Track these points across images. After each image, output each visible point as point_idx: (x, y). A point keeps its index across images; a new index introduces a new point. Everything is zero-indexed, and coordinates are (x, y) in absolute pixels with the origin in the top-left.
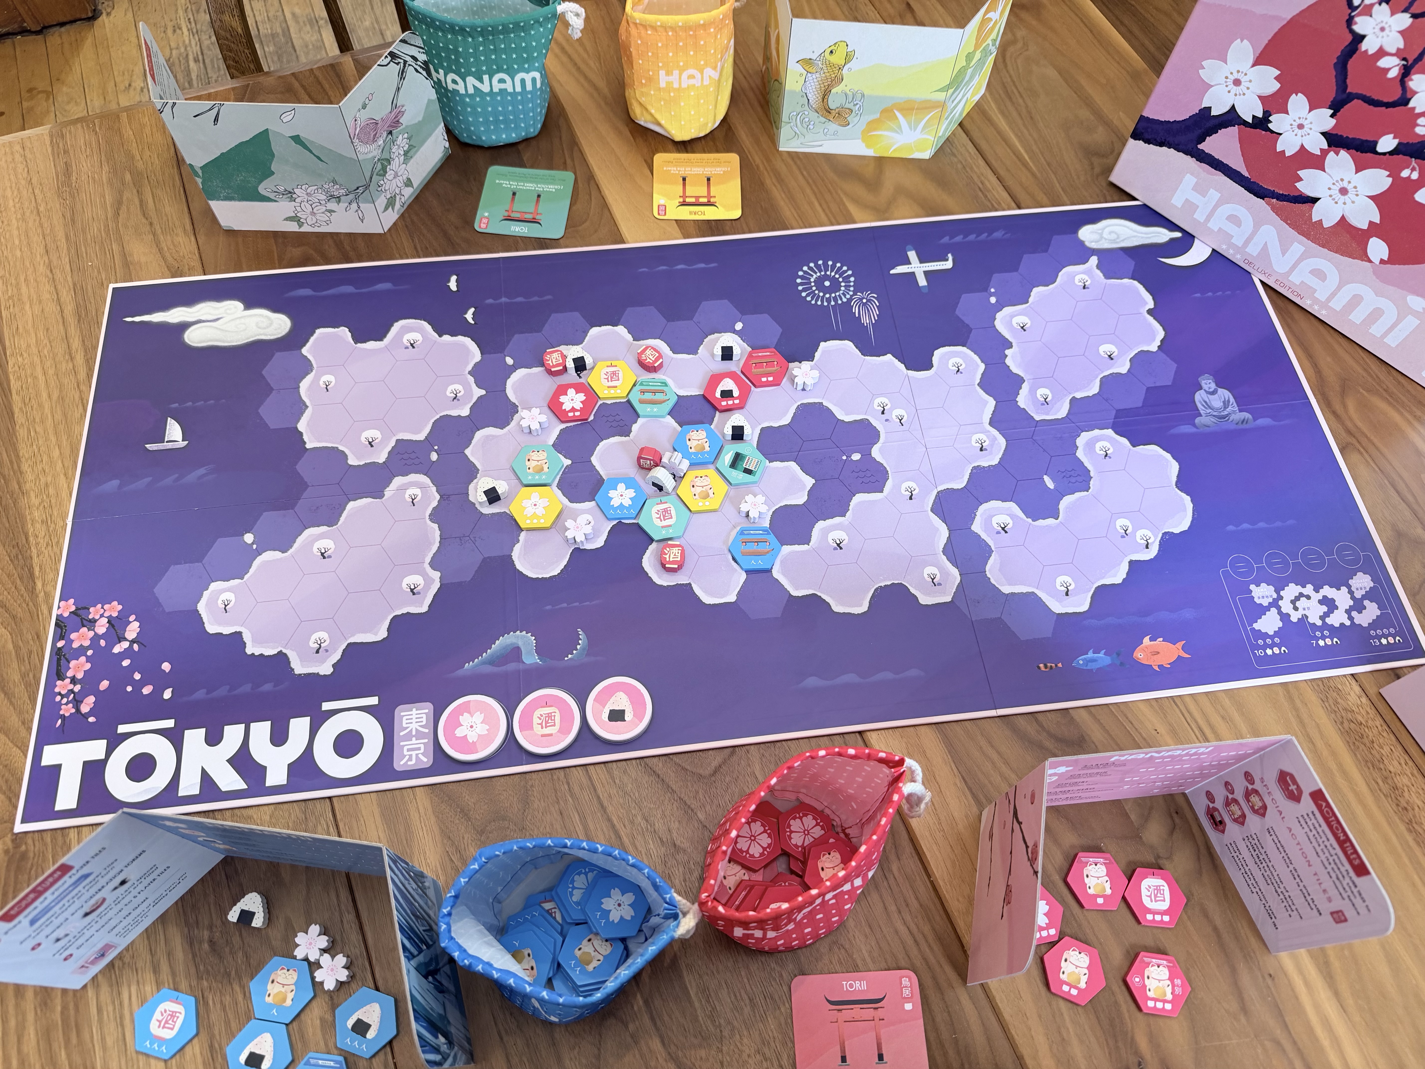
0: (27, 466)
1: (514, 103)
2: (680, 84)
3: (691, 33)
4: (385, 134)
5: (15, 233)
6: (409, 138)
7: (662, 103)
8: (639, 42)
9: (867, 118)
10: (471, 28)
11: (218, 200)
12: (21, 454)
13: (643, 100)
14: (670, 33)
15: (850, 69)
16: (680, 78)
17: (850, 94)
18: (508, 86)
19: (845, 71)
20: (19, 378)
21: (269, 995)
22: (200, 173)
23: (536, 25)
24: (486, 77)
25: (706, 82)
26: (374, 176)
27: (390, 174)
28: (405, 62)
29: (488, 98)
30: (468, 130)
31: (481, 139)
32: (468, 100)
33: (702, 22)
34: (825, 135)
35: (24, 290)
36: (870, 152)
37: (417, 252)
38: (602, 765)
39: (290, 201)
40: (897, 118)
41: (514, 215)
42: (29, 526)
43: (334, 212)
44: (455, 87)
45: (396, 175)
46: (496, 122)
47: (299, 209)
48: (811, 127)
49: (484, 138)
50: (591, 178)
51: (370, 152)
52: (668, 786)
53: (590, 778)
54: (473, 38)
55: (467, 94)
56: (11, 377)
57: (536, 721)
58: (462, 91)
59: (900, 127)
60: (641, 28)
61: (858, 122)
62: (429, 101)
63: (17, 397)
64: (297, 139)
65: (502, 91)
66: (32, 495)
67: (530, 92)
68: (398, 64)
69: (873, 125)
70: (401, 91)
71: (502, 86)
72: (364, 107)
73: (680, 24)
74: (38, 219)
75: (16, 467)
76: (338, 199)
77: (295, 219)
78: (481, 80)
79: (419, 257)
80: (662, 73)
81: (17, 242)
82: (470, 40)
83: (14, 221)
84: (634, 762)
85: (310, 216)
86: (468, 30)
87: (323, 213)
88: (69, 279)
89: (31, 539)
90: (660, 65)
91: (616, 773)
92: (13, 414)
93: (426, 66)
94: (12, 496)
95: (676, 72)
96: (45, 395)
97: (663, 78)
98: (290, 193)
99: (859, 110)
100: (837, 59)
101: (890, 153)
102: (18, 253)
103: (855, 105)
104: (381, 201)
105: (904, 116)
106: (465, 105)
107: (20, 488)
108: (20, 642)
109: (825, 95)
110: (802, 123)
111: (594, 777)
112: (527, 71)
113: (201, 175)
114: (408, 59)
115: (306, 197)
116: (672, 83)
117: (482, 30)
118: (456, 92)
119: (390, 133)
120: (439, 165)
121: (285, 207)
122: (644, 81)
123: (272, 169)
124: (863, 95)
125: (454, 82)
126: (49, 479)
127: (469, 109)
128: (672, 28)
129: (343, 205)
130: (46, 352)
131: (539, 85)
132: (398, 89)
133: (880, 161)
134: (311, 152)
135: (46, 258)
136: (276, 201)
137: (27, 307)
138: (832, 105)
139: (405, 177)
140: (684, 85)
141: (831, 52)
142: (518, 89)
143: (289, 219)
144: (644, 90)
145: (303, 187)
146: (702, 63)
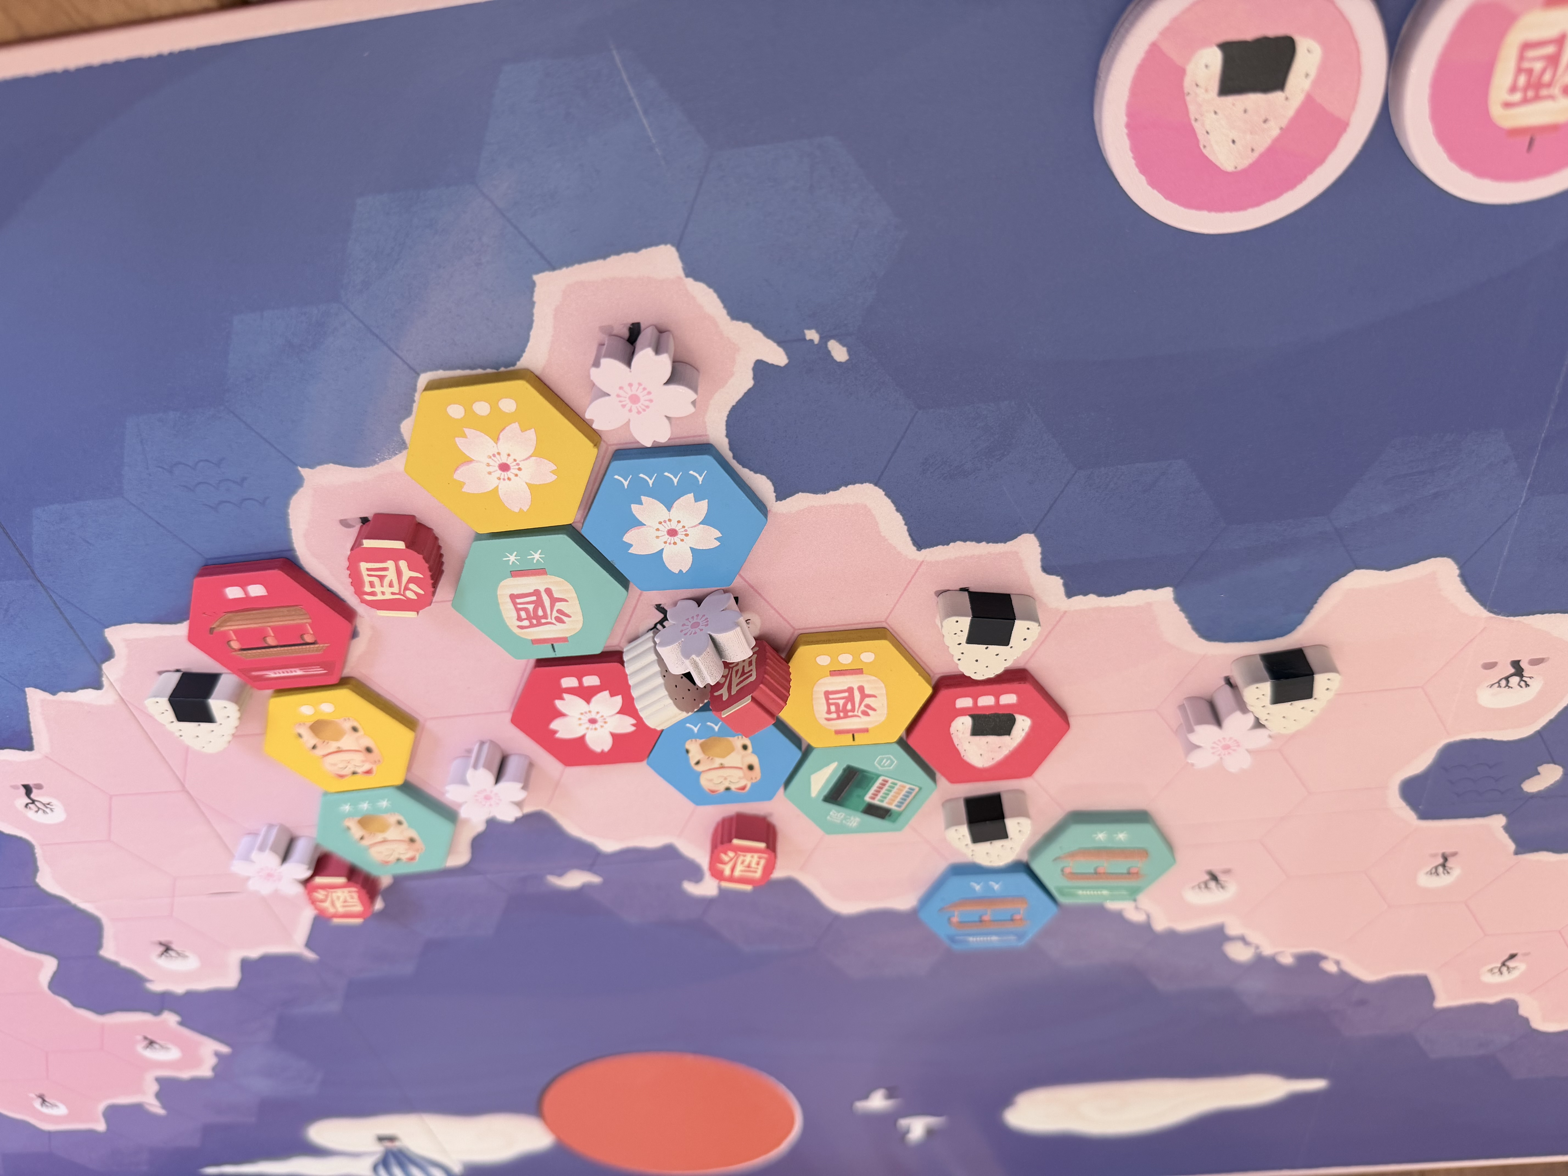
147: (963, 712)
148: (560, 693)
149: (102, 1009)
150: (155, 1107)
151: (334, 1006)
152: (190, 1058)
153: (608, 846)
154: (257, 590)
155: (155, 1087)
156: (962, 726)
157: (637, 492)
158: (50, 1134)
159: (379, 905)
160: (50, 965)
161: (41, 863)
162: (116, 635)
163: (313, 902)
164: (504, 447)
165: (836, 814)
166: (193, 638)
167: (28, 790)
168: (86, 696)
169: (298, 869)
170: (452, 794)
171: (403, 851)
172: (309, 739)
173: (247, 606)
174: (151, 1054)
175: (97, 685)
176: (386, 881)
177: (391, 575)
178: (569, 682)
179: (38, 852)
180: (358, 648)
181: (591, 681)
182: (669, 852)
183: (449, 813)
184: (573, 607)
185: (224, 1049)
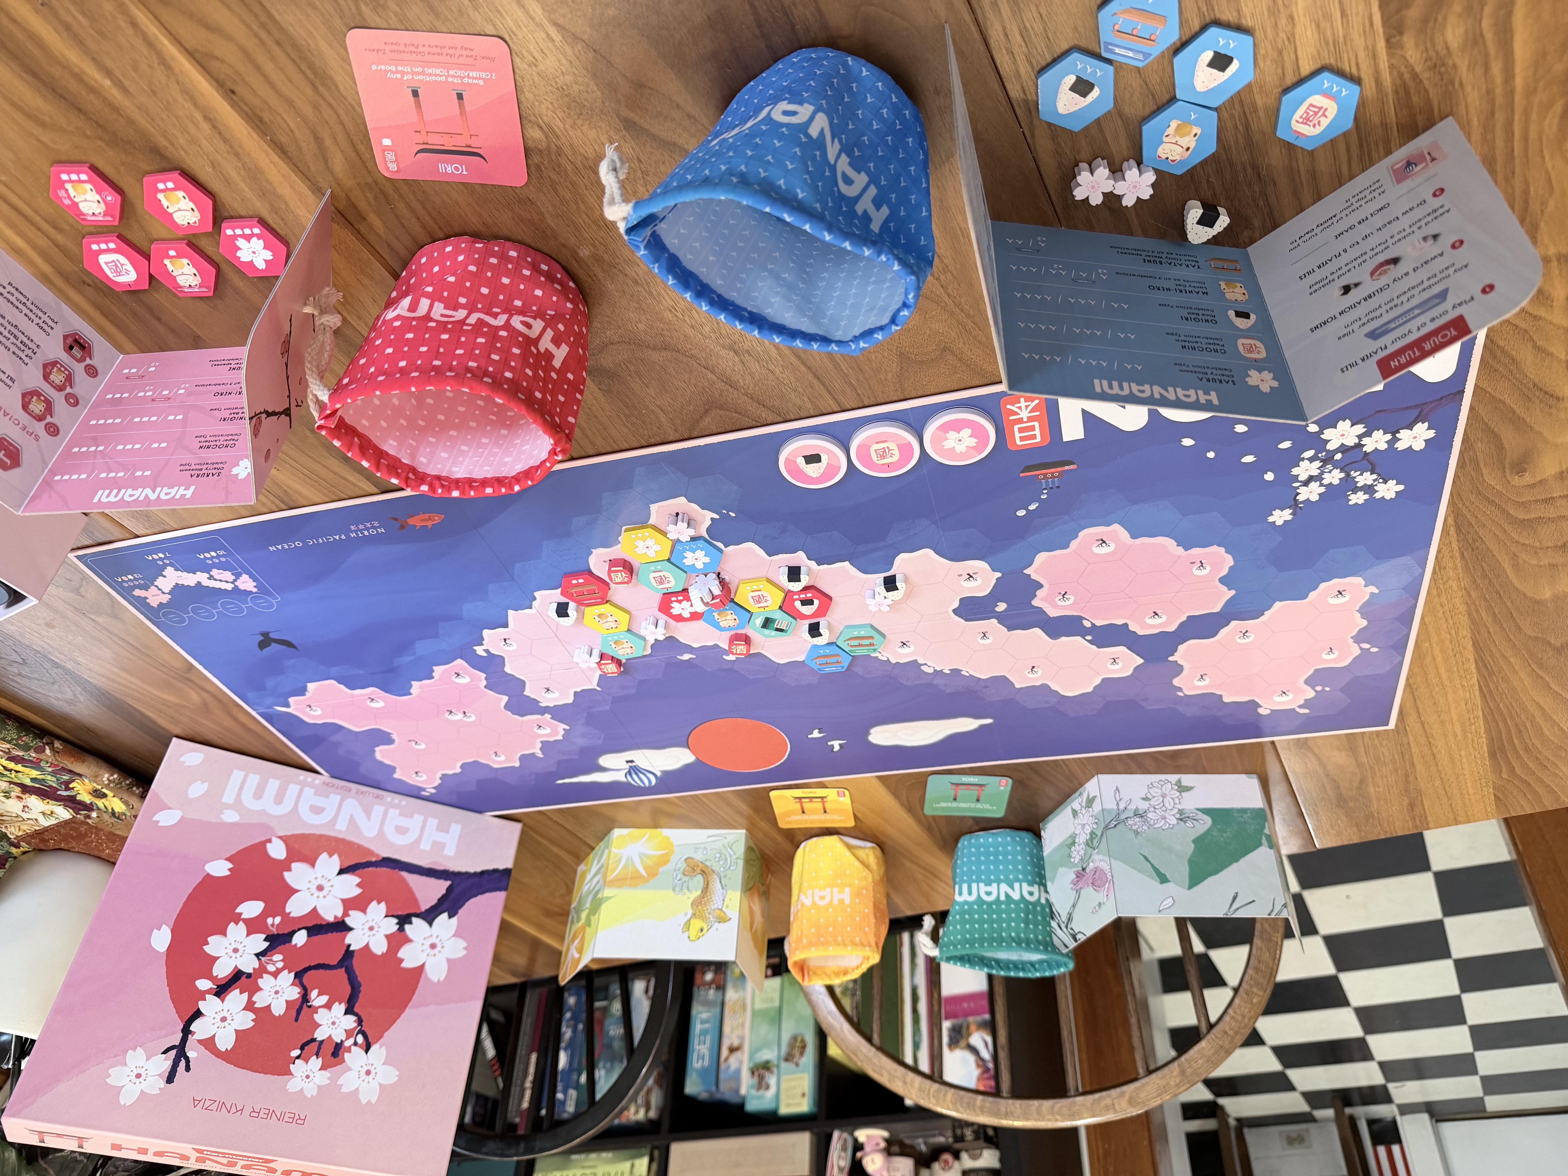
0: (1460, 609)
1: (979, 872)
2: (832, 891)
3: (822, 939)
4: (1088, 870)
5: (1465, 766)
6: (1069, 856)
7: (848, 872)
8: (867, 929)
9: (670, 867)
10: (1011, 946)
11: (1254, 809)
12: (1466, 617)
13: (866, 872)
14: (840, 939)
15: (686, 915)
16: (832, 896)
17: (685, 891)
18: (983, 888)
19: (690, 912)
20: (1466, 670)
21: (1195, 135)
22: (1264, 840)
23: (956, 942)
24: (1003, 898)
25: (810, 892)
26: (1099, 835)
27: (1088, 830)
28: (1067, 927)
29: (1002, 877)
30: (1023, 846)
31: (1011, 838)
32: (1020, 876)
33: (813, 949)
34: (705, 848)
35: (1458, 730)
36: (666, 832)
37: (1065, 764)
38: (825, 412)
39: (1183, 810)
40: (645, 869)
41: (977, 788)
42: (1459, 565)
43: (1143, 799)
44: (1031, 889)
45: (1083, 826)
46: (996, 854)
47: (1177, 801)
48: (718, 855)
49: (1009, 839)
50: (910, 810)
51: (1100, 860)
52: (752, 398)
53: (836, 400)
54: (1010, 935)
55: (1020, 881)
56: (1474, 671)
57: (896, 453)
58: (1024, 885)
59: (641, 859)
60: (866, 943)
61: (677, 862)
62: (1052, 882)
63: (1469, 656)
64: (1163, 879)
65: (988, 883)
66: (1455, 588)
67: (964, 882)
68: (1072, 929)
69: (664, 860)
70: (1071, 904)
71: (988, 889)
72: (1100, 904)
73: (831, 948)
74: (1443, 775)
75: (1472, 607)
76: (1137, 814)
77: (1182, 789)
78: (1007, 896)
79: (1062, 760)
80: (847, 901)
81: (1464, 760)
82: (1013, 934)
83: (1466, 773)
84: (793, 417)
85: (1167, 792)
86: (1014, 944)
87: (1154, 797)
88: (1411, 739)
89: (1457, 554)
90: (849, 909)
91: (809, 406)
92: (1474, 644)
93: (1052, 915)
94: (1478, 585)
95: (835, 902)
96: (1439, 659)
97: (846, 895)
98: (1181, 820)
99: (677, 875)
100: (696, 924)
101: (648, 832)
102: (1463, 753)
103: (680, 879)
104: (1097, 807)
105: (638, 871)
106: (1022, 872)
107: (1468, 592)
108: (1474, 475)
109: (706, 889)
110: (726, 859)
111: (831, 402)
112: (966, 902)
113: (1264, 838)
114: (1064, 929)
115: (1167, 815)
116: (839, 892)
117: (1001, 943)
118: (1031, 884)
119: (1084, 869)
120: (1050, 817)
121: (1190, 802)
122: (864, 891)
123: (1193, 846)
124: (674, 889)
125: (1031, 894)
126: (1436, 599)
127: (1020, 867)
128: (837, 943)
129: (1132, 807)
130: (1437, 689)
131: (957, 887)
132: (1074, 906)
133: (656, 826)
134: (1153, 866)
135: (1435, 751)
136: (1198, 809)
137: (1455, 718)
138: (700, 879)
139: (1076, 821)
140: (828, 890)
141: (702, 930)
142: (974, 886)
143: (1188, 789)
144: (864, 883)
145: (1167, 825)
146: (813, 911)
147: (797, 599)
148: (672, 602)
149: (522, 715)
150: (540, 754)
151: (607, 708)
152: (554, 732)
153: (696, 645)
154: (581, 581)
155: (540, 745)
156: (798, 604)
157: (685, 550)
158: (497, 769)
159: (622, 669)
160: (505, 699)
161: (506, 663)
162: (536, 594)
163: (601, 669)
164: (647, 543)
165: (766, 631)
166: (562, 594)
167: (505, 640)
168: (527, 611)
169: (596, 658)
170: (643, 632)
171: (629, 651)
172: (598, 619)
173: (578, 585)
174: (539, 731)
175: (531, 608)
176: (624, 661)
177: (620, 576)
178: (673, 599)
179: (506, 660)
180: (610, 592)
181: (680, 598)
182: (716, 646)
183: (643, 639)
184: (671, 579)
185: (567, 727)
